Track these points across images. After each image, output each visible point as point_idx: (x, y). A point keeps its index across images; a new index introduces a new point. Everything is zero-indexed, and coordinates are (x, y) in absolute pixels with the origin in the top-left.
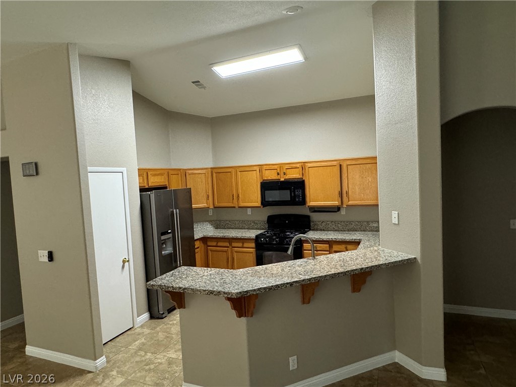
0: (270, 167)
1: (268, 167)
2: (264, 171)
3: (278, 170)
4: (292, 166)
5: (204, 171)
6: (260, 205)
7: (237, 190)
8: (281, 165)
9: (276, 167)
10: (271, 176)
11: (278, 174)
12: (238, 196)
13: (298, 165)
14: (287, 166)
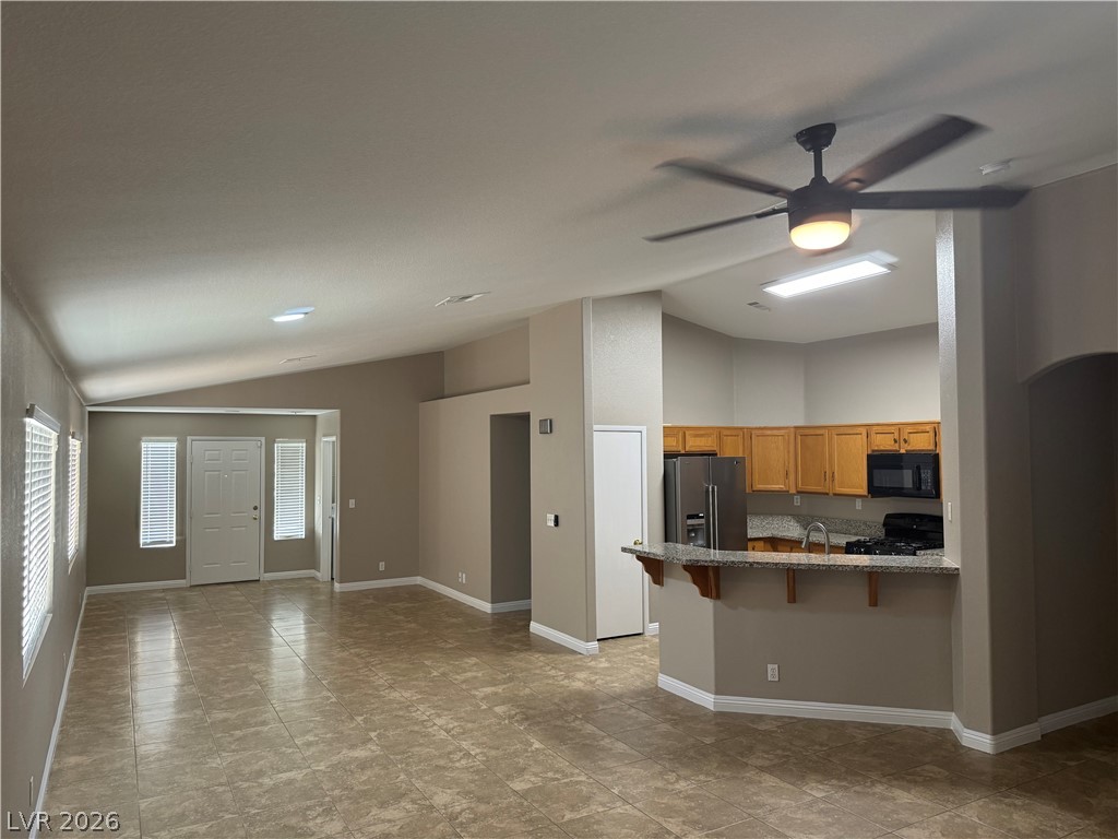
0: (884, 428)
1: (880, 429)
2: (873, 436)
3: (896, 435)
4: (917, 428)
5: (782, 432)
6: (866, 493)
7: (831, 465)
8: (900, 426)
9: (892, 429)
10: (885, 443)
11: (895, 441)
12: (833, 476)
13: (928, 428)
14: (909, 430)
